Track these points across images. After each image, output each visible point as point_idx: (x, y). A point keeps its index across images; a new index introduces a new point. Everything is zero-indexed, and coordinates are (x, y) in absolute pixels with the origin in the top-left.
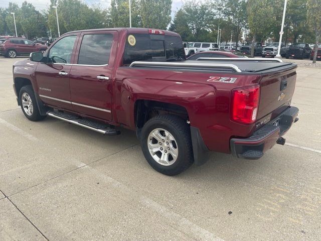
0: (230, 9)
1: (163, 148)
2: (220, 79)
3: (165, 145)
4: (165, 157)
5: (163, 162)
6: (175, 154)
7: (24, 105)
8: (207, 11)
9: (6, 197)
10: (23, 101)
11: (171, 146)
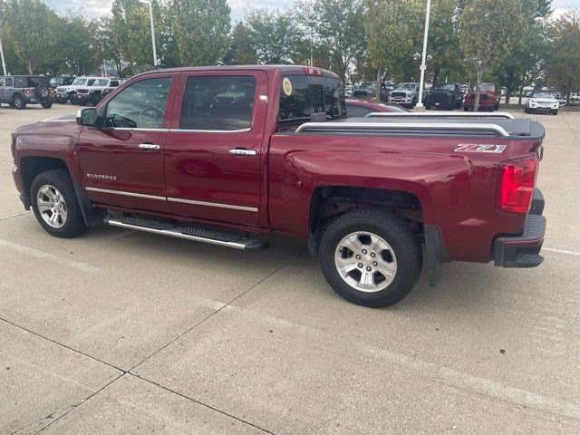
0: (329, 25)
1: (364, 263)
2: (478, 147)
3: (368, 257)
4: (367, 279)
5: (366, 286)
6: (389, 270)
7: (42, 209)
8: (289, 27)
9: (125, 372)
10: (40, 201)
11: (379, 259)
